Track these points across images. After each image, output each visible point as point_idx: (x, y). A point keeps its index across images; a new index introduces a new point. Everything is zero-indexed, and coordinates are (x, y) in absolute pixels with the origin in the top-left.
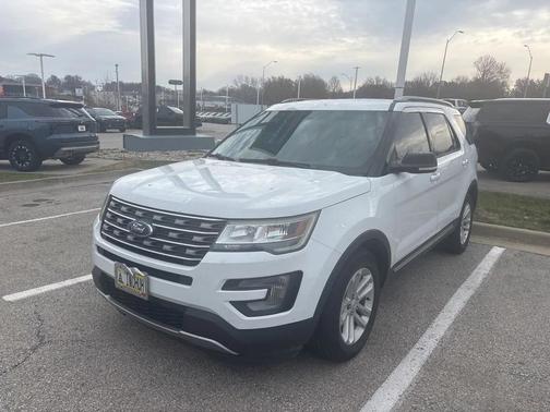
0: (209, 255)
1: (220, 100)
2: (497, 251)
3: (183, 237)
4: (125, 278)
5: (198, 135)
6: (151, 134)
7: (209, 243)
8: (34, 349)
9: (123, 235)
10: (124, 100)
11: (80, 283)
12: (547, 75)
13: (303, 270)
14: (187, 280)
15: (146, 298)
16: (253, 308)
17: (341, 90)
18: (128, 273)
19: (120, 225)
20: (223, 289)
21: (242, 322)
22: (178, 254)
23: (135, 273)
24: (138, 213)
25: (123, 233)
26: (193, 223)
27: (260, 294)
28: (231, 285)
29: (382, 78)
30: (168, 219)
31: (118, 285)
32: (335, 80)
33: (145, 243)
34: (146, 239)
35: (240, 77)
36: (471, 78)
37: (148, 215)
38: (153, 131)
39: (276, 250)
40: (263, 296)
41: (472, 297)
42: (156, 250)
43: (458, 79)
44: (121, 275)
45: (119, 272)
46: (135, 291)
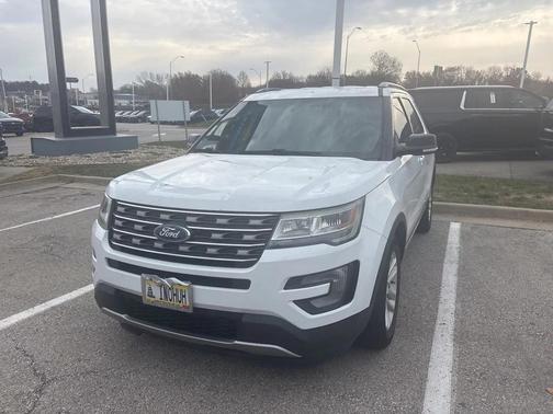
0: (266, 253)
1: (123, 98)
2: (455, 227)
3: (228, 237)
4: (157, 292)
5: (119, 135)
6: (65, 136)
7: (264, 241)
8: (40, 391)
9: (146, 243)
10: (9, 101)
11: (53, 308)
12: (436, 67)
13: (359, 258)
14: (244, 284)
15: (190, 311)
16: (317, 304)
17: (249, 84)
18: (161, 285)
19: (138, 232)
20: (285, 289)
21: (306, 321)
22: (227, 256)
23: (173, 284)
24: (163, 216)
25: (145, 241)
26: (240, 220)
27: (323, 289)
28: (294, 283)
29: (288, 72)
30: (207, 219)
31: (147, 300)
32: (243, 75)
33: (181, 248)
34: (183, 244)
35: (144, 74)
36: (368, 71)
37: (178, 217)
38: (68, 133)
39: (334, 241)
40: (326, 291)
41: (459, 270)
42: (197, 254)
43: (358, 72)
44: (150, 289)
45: (147, 286)
46: (174, 304)
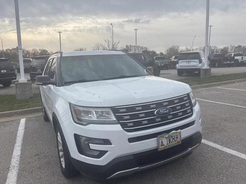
4: (165, 142)
15: (180, 143)
31: (161, 148)
44: (162, 142)
45: (161, 141)
46: (174, 143)
